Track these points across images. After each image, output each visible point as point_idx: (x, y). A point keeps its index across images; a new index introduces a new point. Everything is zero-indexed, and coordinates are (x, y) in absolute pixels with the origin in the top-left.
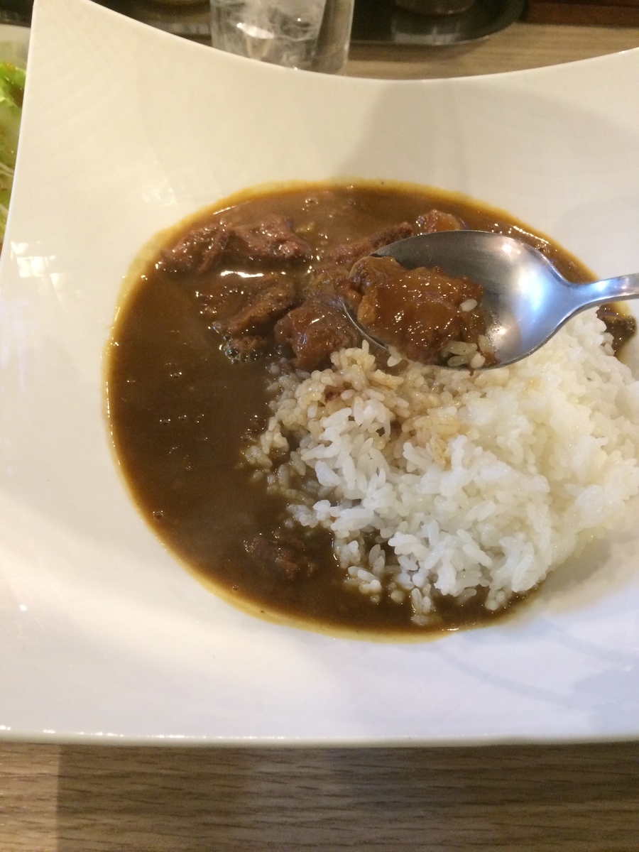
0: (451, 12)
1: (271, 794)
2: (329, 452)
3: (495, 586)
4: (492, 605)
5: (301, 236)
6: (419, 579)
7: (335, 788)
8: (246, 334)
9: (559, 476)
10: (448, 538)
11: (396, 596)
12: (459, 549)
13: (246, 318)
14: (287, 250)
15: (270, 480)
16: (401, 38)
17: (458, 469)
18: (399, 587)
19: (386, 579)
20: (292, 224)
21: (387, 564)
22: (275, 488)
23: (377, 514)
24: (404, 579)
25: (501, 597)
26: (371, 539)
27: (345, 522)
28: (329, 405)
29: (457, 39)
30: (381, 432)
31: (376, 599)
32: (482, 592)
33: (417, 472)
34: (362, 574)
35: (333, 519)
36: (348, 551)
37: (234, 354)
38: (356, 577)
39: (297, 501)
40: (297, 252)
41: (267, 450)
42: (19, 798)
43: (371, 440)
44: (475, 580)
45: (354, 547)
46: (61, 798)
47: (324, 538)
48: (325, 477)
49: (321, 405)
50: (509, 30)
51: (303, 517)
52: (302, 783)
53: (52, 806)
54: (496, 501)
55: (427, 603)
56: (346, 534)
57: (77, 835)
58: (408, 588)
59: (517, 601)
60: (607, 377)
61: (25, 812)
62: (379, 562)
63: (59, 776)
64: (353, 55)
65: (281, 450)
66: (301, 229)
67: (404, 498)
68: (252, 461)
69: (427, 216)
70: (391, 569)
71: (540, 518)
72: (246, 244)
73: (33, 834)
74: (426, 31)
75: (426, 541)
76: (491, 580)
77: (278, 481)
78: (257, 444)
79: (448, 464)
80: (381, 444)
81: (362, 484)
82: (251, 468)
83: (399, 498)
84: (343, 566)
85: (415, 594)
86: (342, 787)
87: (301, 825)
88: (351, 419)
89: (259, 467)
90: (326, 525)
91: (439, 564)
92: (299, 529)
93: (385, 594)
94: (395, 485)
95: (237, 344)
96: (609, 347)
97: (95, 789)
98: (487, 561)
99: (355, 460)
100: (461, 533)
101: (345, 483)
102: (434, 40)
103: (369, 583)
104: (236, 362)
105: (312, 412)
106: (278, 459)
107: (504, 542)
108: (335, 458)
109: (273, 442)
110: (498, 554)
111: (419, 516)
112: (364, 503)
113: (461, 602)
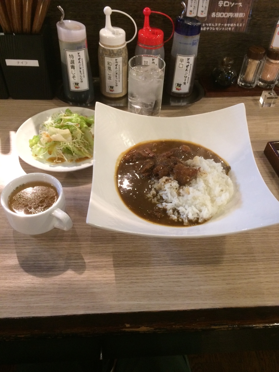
0: (185, 96)
1: (157, 263)
2: (166, 192)
3: (200, 217)
4: (200, 221)
5: (154, 152)
6: (185, 216)
7: (170, 262)
8: (145, 172)
9: (212, 196)
10: (190, 208)
11: (180, 220)
12: (192, 210)
13: (145, 169)
14: (151, 155)
15: (153, 200)
16: (173, 104)
17: (191, 193)
18: (181, 218)
19: (178, 217)
20: (151, 150)
21: (178, 215)
22: (154, 201)
23: (175, 205)
24: (182, 217)
25: (202, 219)
26: (174, 210)
27: (169, 206)
28: (166, 182)
29: (187, 104)
30: (176, 189)
31: (176, 221)
32: (198, 219)
33: (183, 196)
34: (173, 216)
35: (166, 206)
36: (170, 212)
37: (143, 177)
38: (172, 217)
39: (158, 204)
40: (153, 155)
41: (152, 194)
42: (105, 265)
43: (174, 190)
44: (196, 216)
45: (171, 211)
46: (114, 264)
47: (165, 210)
48: (164, 197)
49: (165, 183)
50: (201, 100)
51: (160, 206)
52: (163, 261)
53: (112, 266)
54: (199, 200)
55: (186, 221)
56: (169, 209)
57: (118, 271)
58: (182, 218)
59: (205, 221)
60: (223, 178)
61: (107, 267)
62: (177, 214)
63: (113, 261)
64: (162, 109)
65: (155, 194)
66: (154, 151)
67: (181, 201)
68: (149, 197)
69: (182, 146)
70: (179, 216)
71: (208, 203)
72: (142, 155)
73: (109, 271)
74: (179, 102)
75: (186, 209)
76: (199, 216)
77: (155, 200)
78: (150, 194)
79: (189, 193)
80: (176, 191)
81: (172, 199)
82: (148, 198)
83: (180, 201)
84: (169, 215)
85: (184, 219)
86: (172, 262)
87: (164, 268)
88: (171, 185)
89: (150, 198)
90: (165, 208)
91: (188, 213)
92: (159, 208)
93: (178, 220)
94: (179, 199)
95: (144, 175)
96: (224, 172)
97: (121, 263)
98: (198, 212)
99: (171, 194)
100: (193, 206)
101: (169, 199)
102: (181, 104)
103: (175, 217)
104: (143, 179)
105: (163, 184)
106: (154, 196)
107: (202, 208)
108: (167, 194)
109: (153, 192)
110: (200, 211)
111: (184, 204)
112: (173, 202)
113: (194, 221)
